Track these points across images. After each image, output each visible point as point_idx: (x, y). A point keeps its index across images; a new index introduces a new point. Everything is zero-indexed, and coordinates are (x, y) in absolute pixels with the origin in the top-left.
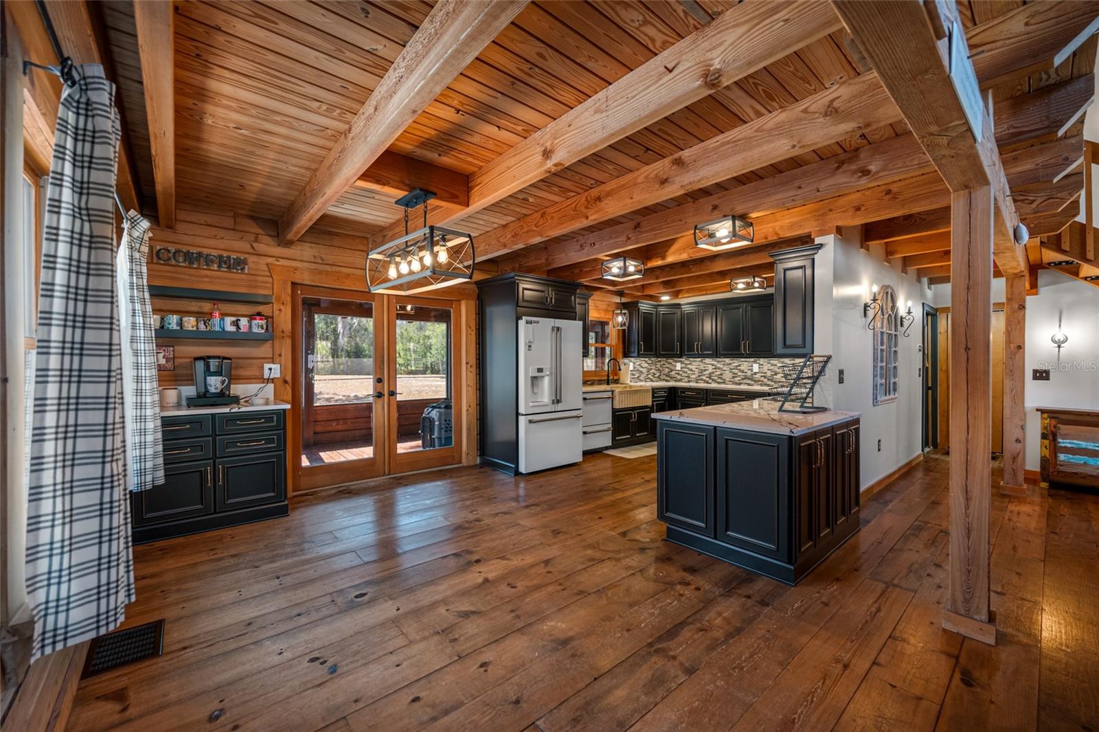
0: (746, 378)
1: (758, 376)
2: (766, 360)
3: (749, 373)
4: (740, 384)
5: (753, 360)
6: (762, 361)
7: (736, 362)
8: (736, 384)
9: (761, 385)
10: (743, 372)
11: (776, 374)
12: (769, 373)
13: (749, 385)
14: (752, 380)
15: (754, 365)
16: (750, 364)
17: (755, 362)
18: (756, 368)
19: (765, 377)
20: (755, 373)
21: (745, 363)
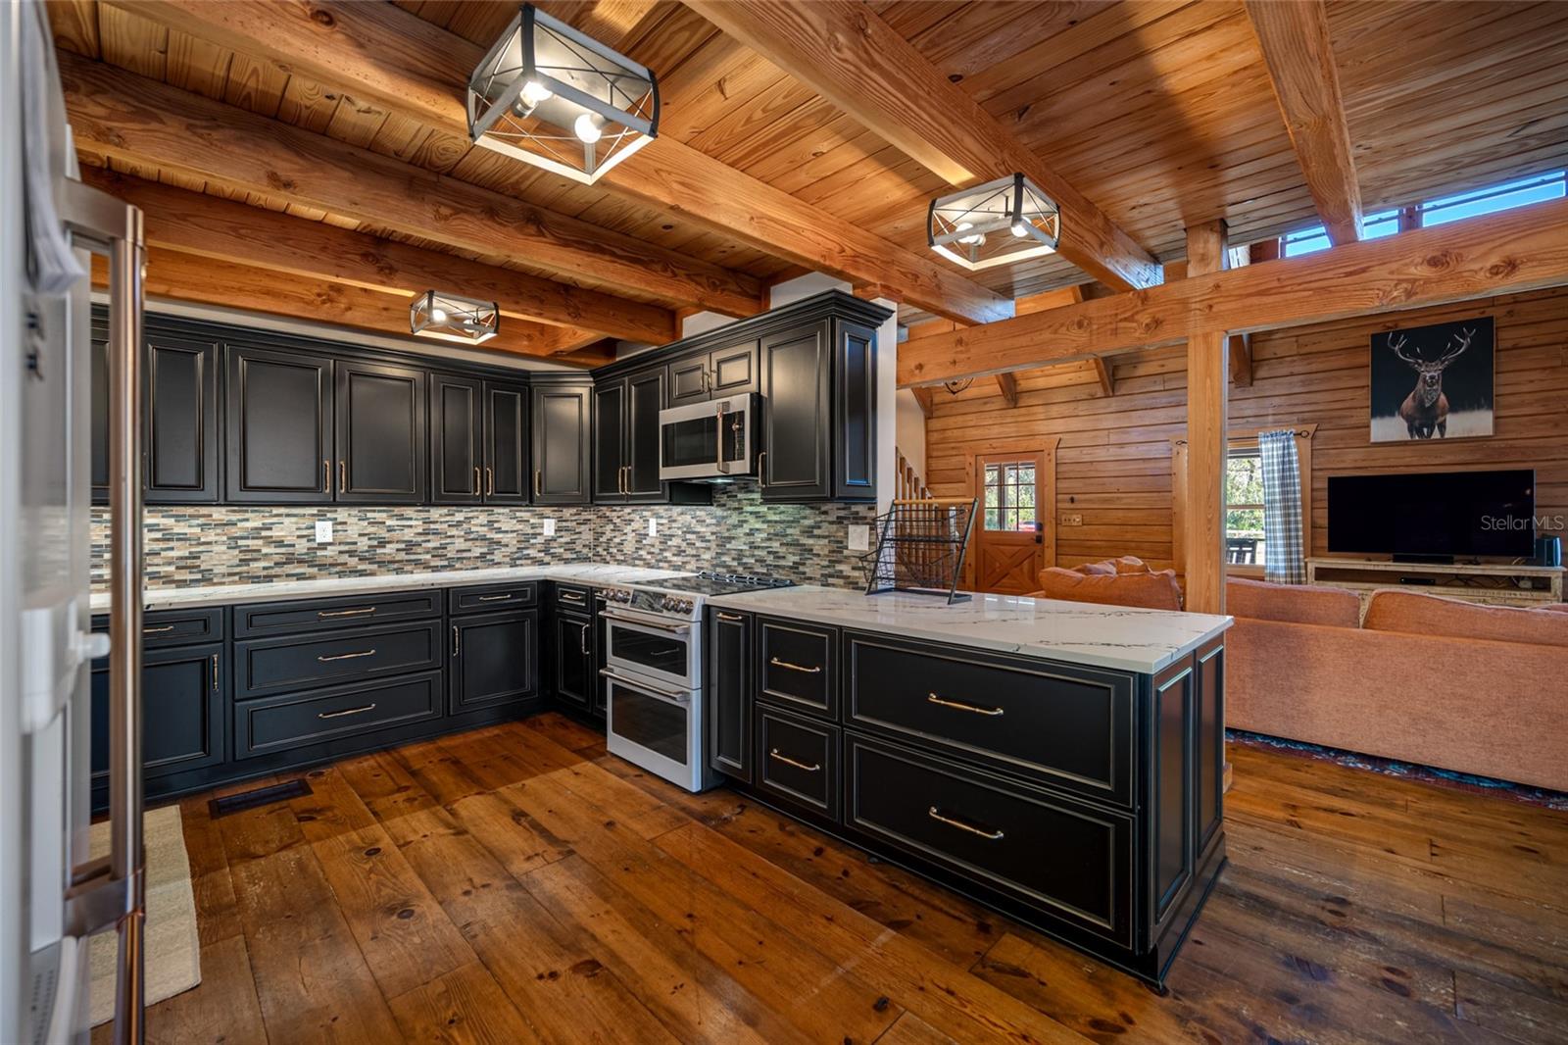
0: (290, 559)
1: (331, 551)
2: (355, 511)
3: (302, 547)
4: (269, 579)
5: (314, 510)
6: (342, 514)
7: (254, 520)
8: (255, 579)
9: (341, 574)
10: (280, 543)
11: (382, 544)
12: (363, 544)
13: (300, 577)
14: (311, 564)
15: (318, 524)
16: (307, 522)
17: (321, 517)
18: (324, 531)
19: (351, 553)
20: (323, 546)
21: (287, 520)
